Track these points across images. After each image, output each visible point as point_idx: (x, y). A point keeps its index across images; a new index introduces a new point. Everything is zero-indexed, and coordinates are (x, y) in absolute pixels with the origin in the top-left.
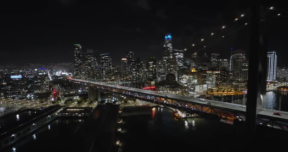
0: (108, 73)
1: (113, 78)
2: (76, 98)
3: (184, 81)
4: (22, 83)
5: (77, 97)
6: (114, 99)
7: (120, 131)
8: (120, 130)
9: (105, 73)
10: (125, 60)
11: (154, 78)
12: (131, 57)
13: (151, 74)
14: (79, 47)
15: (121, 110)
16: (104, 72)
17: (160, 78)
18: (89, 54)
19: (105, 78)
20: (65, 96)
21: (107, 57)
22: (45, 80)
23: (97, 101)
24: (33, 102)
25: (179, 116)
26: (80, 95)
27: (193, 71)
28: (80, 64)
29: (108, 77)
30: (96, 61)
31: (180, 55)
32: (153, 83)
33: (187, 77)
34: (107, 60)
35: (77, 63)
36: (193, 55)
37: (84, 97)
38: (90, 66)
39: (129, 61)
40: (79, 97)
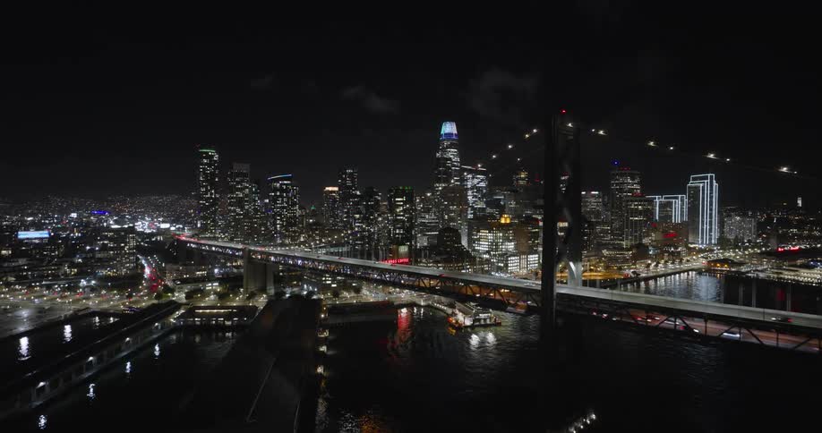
0: (290, 224)
1: (302, 240)
2: (212, 286)
3: (483, 247)
4: (54, 251)
5: (214, 284)
6: (308, 288)
7: (323, 352)
8: (324, 349)
9: (282, 226)
10: (334, 192)
11: (408, 238)
12: (349, 183)
13: (399, 228)
14: (212, 156)
15: (324, 312)
16: (278, 222)
17: (425, 238)
18: (238, 175)
19: (281, 239)
20: (184, 282)
21: (286, 185)
22: (126, 244)
23: (266, 293)
24: (102, 296)
25: (457, 322)
26: (222, 280)
27: (503, 221)
28: (215, 202)
29: (289, 236)
30: (256, 193)
31: (476, 181)
32: (403, 249)
33: (490, 236)
34: (287, 191)
35: (207, 200)
36: (517, 180)
37: (232, 283)
38: (242, 208)
39: (346, 195)
40: (220, 284)
